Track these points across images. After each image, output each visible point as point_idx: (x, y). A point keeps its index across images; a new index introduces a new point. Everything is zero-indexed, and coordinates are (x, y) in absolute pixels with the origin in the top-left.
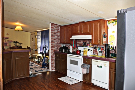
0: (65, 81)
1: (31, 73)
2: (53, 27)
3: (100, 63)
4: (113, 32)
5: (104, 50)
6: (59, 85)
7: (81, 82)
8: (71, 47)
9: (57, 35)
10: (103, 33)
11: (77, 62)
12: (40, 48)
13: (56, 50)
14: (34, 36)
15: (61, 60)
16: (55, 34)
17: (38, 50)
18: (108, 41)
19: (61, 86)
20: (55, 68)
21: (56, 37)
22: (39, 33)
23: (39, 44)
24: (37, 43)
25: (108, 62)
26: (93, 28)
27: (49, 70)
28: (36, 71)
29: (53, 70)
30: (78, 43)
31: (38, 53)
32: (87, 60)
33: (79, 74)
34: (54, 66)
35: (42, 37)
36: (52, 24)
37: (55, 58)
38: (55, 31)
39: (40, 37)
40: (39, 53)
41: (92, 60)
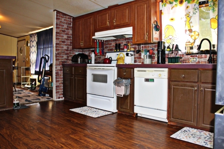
0: (83, 113)
1: (16, 101)
2: (59, 19)
3: (151, 73)
4: (172, 19)
5: (154, 54)
6: (72, 119)
7: (113, 113)
8: (93, 55)
9: (68, 34)
10: (154, 22)
11: (106, 76)
12: (34, 65)
13: (65, 62)
14: (23, 43)
15: (75, 77)
16: (64, 31)
17: (31, 68)
18: (163, 38)
19: (76, 121)
20: (64, 95)
21: (65, 37)
22: (33, 36)
23: (33, 57)
24: (30, 55)
25: (166, 70)
26: (135, 13)
27: (52, 99)
28: (26, 100)
29: (59, 98)
30: (106, 47)
31: (31, 73)
32: (125, 72)
33: (109, 100)
34: (61, 91)
35: (38, 44)
36: (58, 12)
37: (63, 76)
38: (63, 26)
39: (35, 44)
40: (34, 73)
41: (135, 69)
